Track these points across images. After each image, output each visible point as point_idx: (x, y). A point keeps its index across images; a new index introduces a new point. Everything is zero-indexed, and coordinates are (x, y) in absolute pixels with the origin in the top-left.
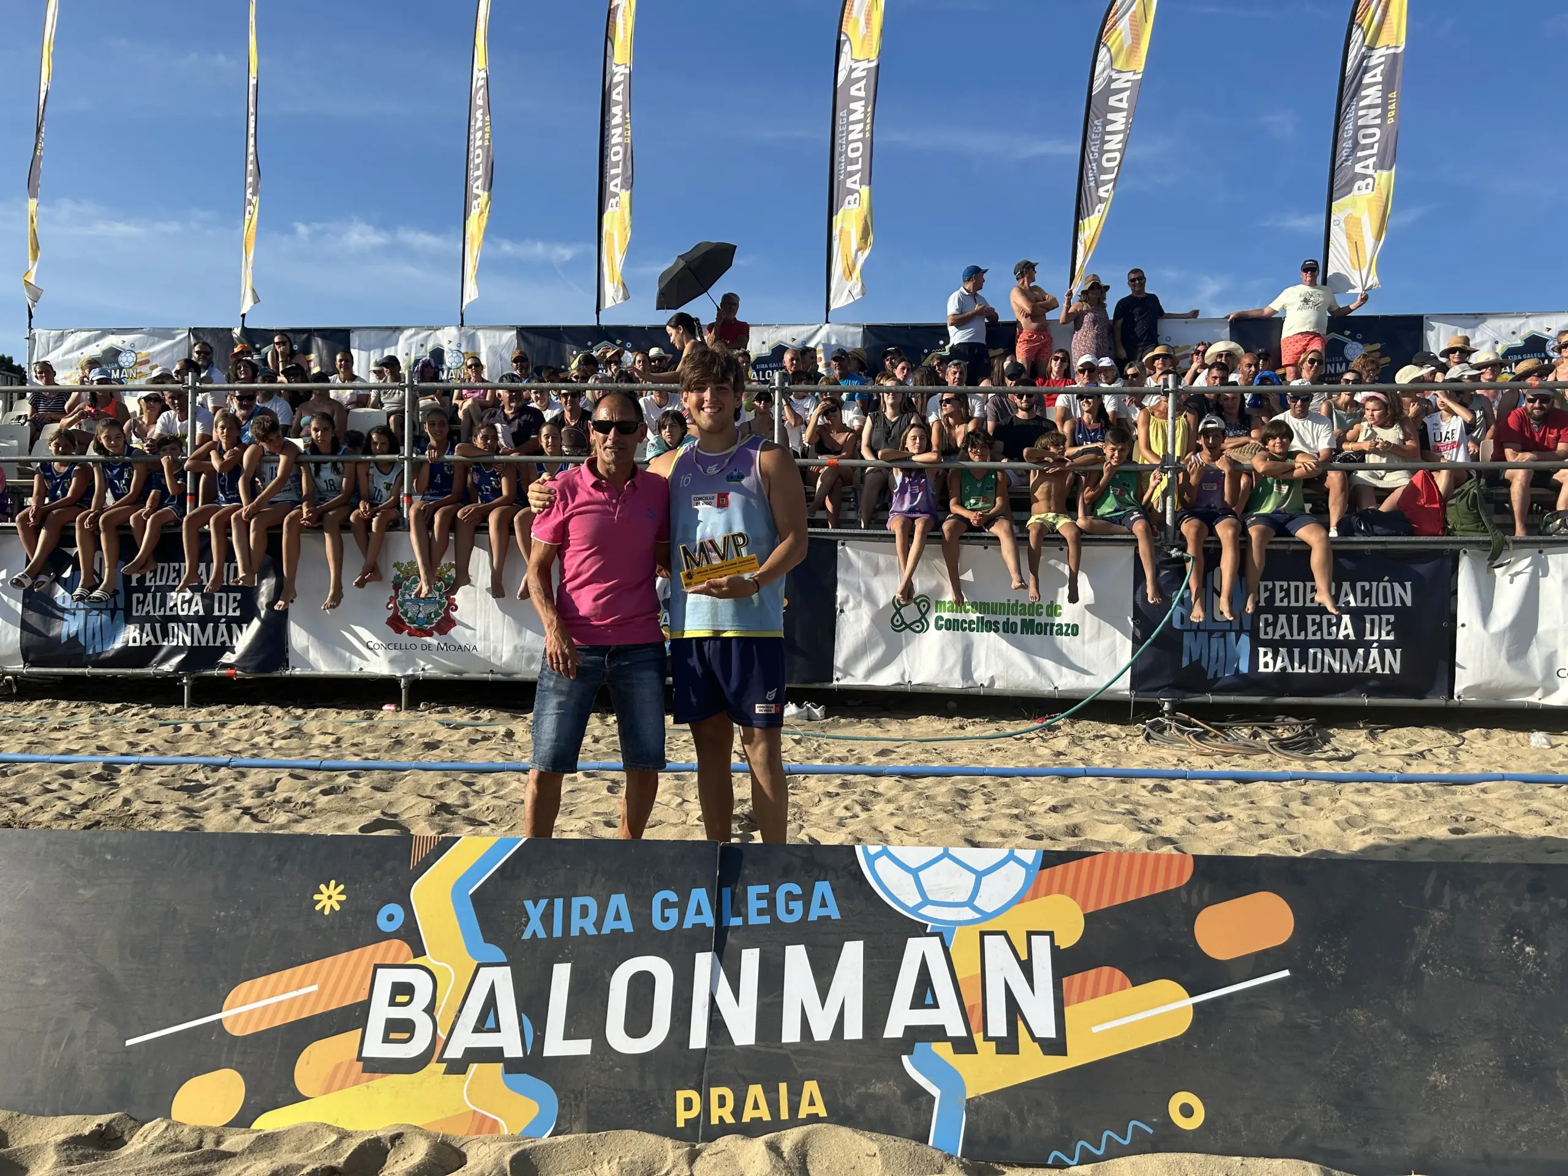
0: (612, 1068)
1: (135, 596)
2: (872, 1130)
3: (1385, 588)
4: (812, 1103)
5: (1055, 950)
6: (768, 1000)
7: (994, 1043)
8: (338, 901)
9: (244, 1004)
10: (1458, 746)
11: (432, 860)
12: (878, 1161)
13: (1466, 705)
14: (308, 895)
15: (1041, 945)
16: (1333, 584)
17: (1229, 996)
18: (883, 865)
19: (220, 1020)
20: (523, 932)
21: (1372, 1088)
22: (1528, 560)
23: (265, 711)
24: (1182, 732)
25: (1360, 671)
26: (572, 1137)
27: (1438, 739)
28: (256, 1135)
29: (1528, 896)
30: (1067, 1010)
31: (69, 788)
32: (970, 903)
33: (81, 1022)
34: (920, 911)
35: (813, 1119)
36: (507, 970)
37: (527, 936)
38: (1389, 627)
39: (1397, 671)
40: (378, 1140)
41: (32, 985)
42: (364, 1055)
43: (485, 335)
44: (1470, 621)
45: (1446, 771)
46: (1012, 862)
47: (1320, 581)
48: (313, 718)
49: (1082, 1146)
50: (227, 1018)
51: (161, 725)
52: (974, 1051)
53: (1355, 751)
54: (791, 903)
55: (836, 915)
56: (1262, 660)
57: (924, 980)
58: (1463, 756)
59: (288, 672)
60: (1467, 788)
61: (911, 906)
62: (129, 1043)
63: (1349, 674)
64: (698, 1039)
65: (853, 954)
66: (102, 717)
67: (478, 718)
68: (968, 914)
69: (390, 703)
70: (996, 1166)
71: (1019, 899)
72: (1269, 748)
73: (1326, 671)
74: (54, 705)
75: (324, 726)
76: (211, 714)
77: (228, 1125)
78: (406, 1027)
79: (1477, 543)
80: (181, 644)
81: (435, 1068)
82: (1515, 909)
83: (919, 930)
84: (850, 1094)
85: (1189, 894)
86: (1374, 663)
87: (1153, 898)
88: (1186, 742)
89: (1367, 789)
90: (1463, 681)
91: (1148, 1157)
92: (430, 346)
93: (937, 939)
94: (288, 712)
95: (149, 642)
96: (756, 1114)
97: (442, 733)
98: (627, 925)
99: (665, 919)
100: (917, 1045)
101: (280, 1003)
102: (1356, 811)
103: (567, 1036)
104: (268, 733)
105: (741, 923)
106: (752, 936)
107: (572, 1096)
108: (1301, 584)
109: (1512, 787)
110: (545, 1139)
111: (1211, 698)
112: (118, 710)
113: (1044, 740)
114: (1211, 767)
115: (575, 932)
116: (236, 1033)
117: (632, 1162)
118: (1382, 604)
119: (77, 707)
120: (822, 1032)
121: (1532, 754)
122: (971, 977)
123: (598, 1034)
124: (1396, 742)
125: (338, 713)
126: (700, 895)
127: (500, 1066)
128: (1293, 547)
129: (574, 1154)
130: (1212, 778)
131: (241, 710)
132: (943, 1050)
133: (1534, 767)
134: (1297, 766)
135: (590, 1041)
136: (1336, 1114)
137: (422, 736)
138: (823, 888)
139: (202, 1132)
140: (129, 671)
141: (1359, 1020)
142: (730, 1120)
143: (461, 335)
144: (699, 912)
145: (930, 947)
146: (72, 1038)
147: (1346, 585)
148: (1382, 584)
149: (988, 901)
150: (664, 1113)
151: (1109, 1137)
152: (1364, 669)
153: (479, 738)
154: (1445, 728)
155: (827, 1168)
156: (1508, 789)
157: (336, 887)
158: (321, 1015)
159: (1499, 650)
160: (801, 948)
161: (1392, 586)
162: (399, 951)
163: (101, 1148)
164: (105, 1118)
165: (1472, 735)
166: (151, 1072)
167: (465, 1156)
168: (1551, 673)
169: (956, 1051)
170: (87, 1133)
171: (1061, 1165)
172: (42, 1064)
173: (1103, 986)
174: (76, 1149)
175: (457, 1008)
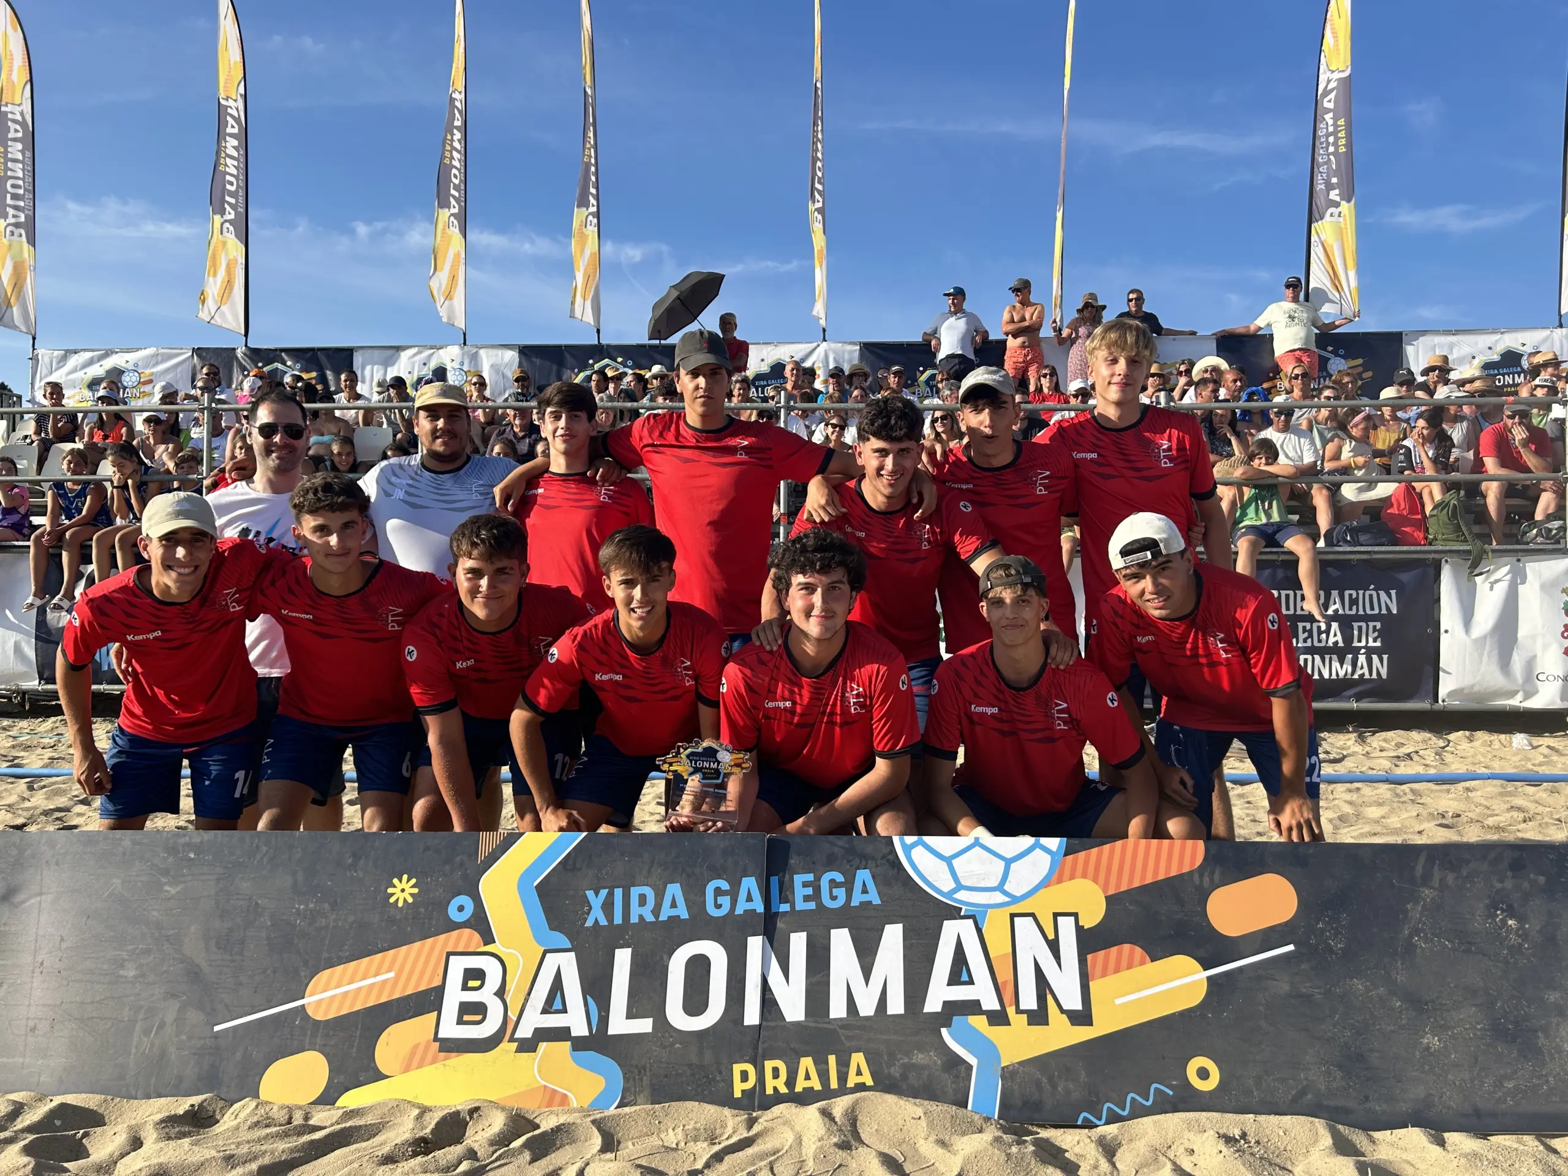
2: (915, 1098)
3: (1371, 596)
4: (859, 1073)
5: (1079, 929)
6: (814, 980)
7: (1025, 1016)
8: (411, 895)
9: (325, 991)
10: (1443, 748)
11: (499, 854)
12: (923, 1123)
13: (1450, 708)
14: (383, 889)
15: (1067, 927)
16: (1322, 593)
17: (1240, 969)
18: (918, 853)
19: (303, 1006)
20: (586, 919)
21: (1371, 1050)
22: (1506, 569)
25: (1349, 676)
26: (638, 1108)
27: (1424, 741)
28: (341, 1112)
29: (1509, 874)
30: (1093, 985)
32: (1000, 888)
33: (171, 1011)
34: (956, 896)
35: (861, 1087)
36: (573, 954)
37: (589, 923)
38: (1376, 634)
39: (1384, 676)
40: (458, 1113)
41: (121, 976)
42: (440, 1036)
43: (487, 354)
44: (1453, 628)
45: (1432, 771)
46: (1038, 850)
47: (1308, 589)
49: (1109, 1108)
50: (309, 1004)
52: (1007, 1023)
53: (1345, 753)
54: (834, 890)
55: (876, 901)
57: (960, 958)
58: (1448, 758)
60: (1452, 787)
61: (946, 889)
62: (217, 1028)
63: (1338, 680)
64: (752, 1016)
65: (893, 936)
68: (999, 898)
70: (1030, 1127)
71: (1045, 883)
77: (314, 1103)
78: (480, 1009)
79: (1458, 551)
81: (507, 1047)
82: (1498, 885)
83: (954, 913)
84: (895, 1065)
85: (1201, 876)
86: (1363, 670)
87: (1168, 881)
89: (1358, 789)
90: (1446, 686)
91: (1170, 1115)
92: (433, 365)
93: (970, 922)
96: (808, 1084)
98: (683, 912)
99: (718, 906)
100: (955, 1018)
101: (359, 989)
102: (1348, 809)
103: (630, 1016)
105: (788, 909)
106: (800, 921)
107: (636, 1071)
108: (1291, 593)
109: (1495, 786)
110: (612, 1110)
116: (318, 1018)
117: (695, 1129)
118: (1369, 612)
120: (867, 1008)
121: (1514, 755)
122: (1005, 955)
123: (659, 1013)
124: (1384, 745)
126: (750, 883)
127: (567, 1045)
128: (1282, 557)
129: (640, 1123)
132: (979, 1022)
135: (651, 1020)
136: (1339, 1074)
138: (863, 875)
139: (290, 1110)
141: (1359, 990)
142: (783, 1090)
143: (463, 354)
144: (749, 899)
145: (964, 929)
146: (162, 1026)
147: (1335, 593)
148: (1368, 593)
149: (1018, 884)
150: (722, 1084)
151: (1133, 1100)
152: (1353, 673)
154: (1431, 731)
155: (877, 1131)
156: (1492, 787)
157: (408, 881)
158: (397, 1000)
159: (1481, 655)
160: (845, 932)
161: (1378, 595)
162: (470, 940)
163: (195, 1126)
164: (196, 1100)
165: (1457, 737)
166: (239, 1055)
167: (538, 1127)
168: (1531, 677)
169: (992, 1023)
170: (181, 1113)
171: (1089, 1125)
172: (134, 1051)
173: (1124, 962)
174: (173, 1127)
175: (526, 992)
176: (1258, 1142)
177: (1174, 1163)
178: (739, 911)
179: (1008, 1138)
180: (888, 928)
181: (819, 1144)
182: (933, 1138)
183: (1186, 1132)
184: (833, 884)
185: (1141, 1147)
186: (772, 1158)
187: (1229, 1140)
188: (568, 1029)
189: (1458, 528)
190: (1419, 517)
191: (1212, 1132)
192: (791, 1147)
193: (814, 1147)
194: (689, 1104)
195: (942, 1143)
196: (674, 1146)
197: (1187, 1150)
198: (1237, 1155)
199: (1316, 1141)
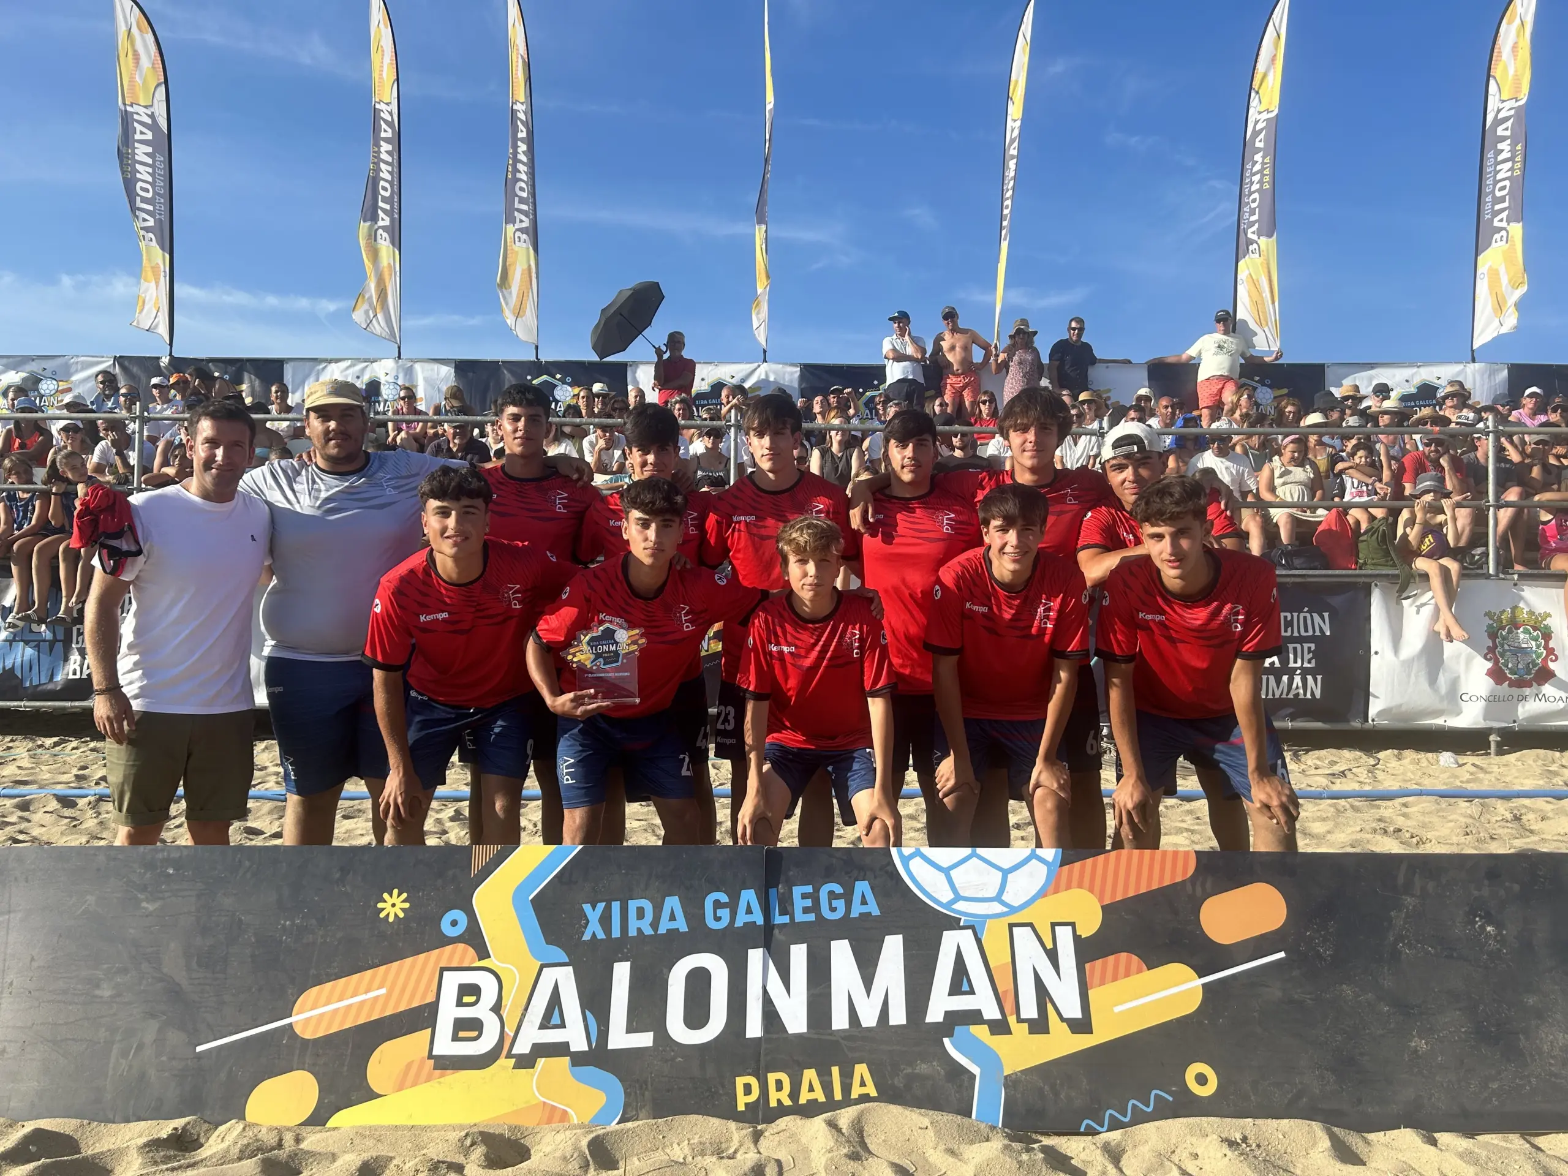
0: (673, 1059)
2: (920, 1108)
3: (1305, 618)
4: (863, 1084)
5: (1077, 939)
6: (816, 991)
7: (1026, 1025)
8: (403, 909)
9: (314, 1008)
10: (1374, 766)
11: (493, 868)
12: (931, 1132)
13: (1379, 727)
14: (372, 904)
15: (1065, 935)
17: (1233, 976)
18: (916, 864)
19: (290, 1025)
20: (583, 933)
21: (1362, 1054)
25: (1284, 696)
26: (640, 1122)
27: (1355, 760)
29: (1486, 882)
30: (1089, 992)
31: (29, 821)
32: (998, 898)
33: (150, 1032)
34: (953, 907)
35: (865, 1098)
36: (570, 968)
37: (587, 937)
38: (1311, 655)
39: (1318, 696)
41: (97, 997)
42: (434, 1053)
43: (423, 369)
44: (1382, 649)
45: (1367, 788)
46: (1034, 861)
49: (1110, 1115)
50: (297, 1022)
52: (1010, 1033)
54: (833, 902)
55: (876, 912)
57: (960, 969)
58: (1380, 775)
60: (1389, 803)
61: (944, 900)
62: (199, 1049)
63: (1274, 699)
64: (754, 1028)
65: (893, 947)
66: (40, 751)
68: (997, 908)
70: (1034, 1136)
71: (1042, 893)
77: (304, 1124)
78: (475, 1025)
79: (1387, 575)
81: (504, 1064)
82: (1476, 893)
83: (953, 924)
84: (898, 1075)
85: (1194, 886)
86: (1298, 690)
87: (1161, 891)
90: (1377, 704)
91: (1170, 1121)
92: (366, 378)
93: (970, 931)
96: (812, 1096)
98: (681, 925)
99: (717, 919)
100: (956, 1028)
101: (350, 1006)
103: (629, 1030)
105: (788, 921)
106: (800, 933)
107: (637, 1085)
109: (1429, 802)
110: (614, 1126)
112: (56, 744)
116: (307, 1036)
117: (701, 1143)
118: (1303, 633)
119: (12, 741)
120: (869, 1019)
121: (1441, 773)
122: (1007, 964)
123: (659, 1027)
124: (1319, 763)
126: (749, 896)
127: (566, 1061)
129: (644, 1138)
132: (980, 1032)
133: (1445, 784)
135: (651, 1034)
136: (1332, 1078)
138: (862, 887)
139: (280, 1131)
140: (68, 704)
141: (1348, 995)
142: (787, 1102)
143: (398, 368)
144: (749, 911)
145: (965, 939)
146: (140, 1047)
148: (1302, 615)
149: (1016, 894)
150: (725, 1098)
151: (1134, 1105)
152: (1287, 694)
154: (1361, 749)
155: (884, 1141)
156: (1426, 804)
157: (399, 895)
158: (390, 1017)
159: (1409, 676)
160: (845, 943)
161: (1312, 616)
162: (465, 952)
163: (182, 1150)
164: (179, 1123)
165: (1387, 756)
166: (223, 1076)
168: (1454, 698)
169: (993, 1033)
170: (165, 1137)
171: (1091, 1132)
172: (111, 1072)
173: (1122, 970)
174: (159, 1151)
175: (523, 1007)
176: (1259, 1146)
177: (1180, 1168)
178: (739, 923)
179: (1017, 1146)
180: (889, 939)
181: (830, 1155)
182: (942, 1147)
183: (1189, 1136)
184: (832, 895)
185: (1145, 1151)
187: (1232, 1144)
188: (567, 1044)
189: (1386, 553)
191: (1215, 1137)
193: (823, 1160)
194: (693, 1118)
195: (951, 1152)
196: (681, 1160)
197: (1191, 1154)
198: (1242, 1158)
199: (1315, 1144)
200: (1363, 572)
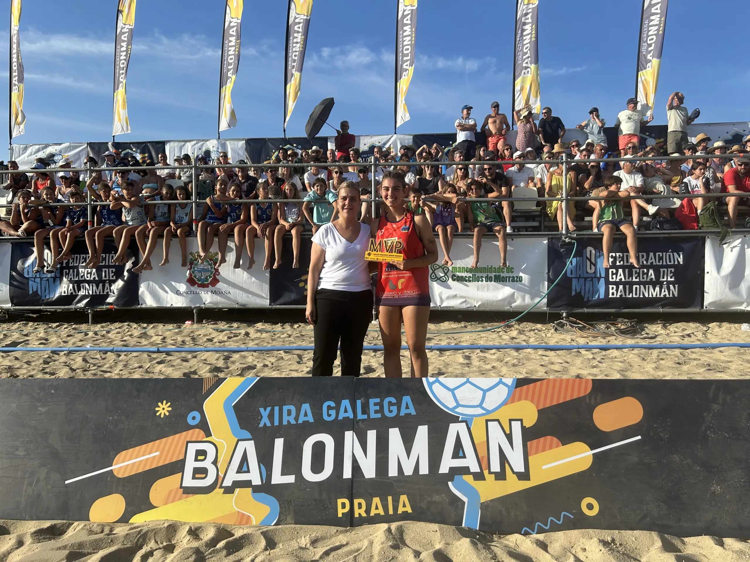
0: (305, 489)
1: (65, 271)
3: (670, 255)
4: (404, 506)
5: (523, 428)
6: (381, 455)
7: (493, 475)
8: (168, 411)
9: (123, 462)
10: (706, 331)
11: (213, 390)
12: (438, 534)
13: (709, 311)
14: (153, 408)
15: (516, 427)
17: (610, 450)
19: (112, 470)
20: (259, 423)
21: (683, 494)
22: (740, 239)
23: (128, 325)
24: (573, 327)
25: (658, 296)
26: (287, 526)
27: (697, 328)
28: (130, 527)
30: (530, 458)
33: (42, 473)
35: (405, 516)
36: (253, 442)
37: (261, 425)
38: (672, 274)
39: (676, 295)
41: (17, 455)
42: (183, 486)
43: (230, 143)
44: (711, 271)
45: (702, 343)
47: (631, 252)
48: (152, 328)
49: (538, 525)
50: (115, 469)
51: (78, 333)
52: (484, 479)
53: (656, 334)
54: (391, 407)
55: (414, 413)
56: (611, 291)
57: (458, 445)
58: (709, 336)
59: (139, 306)
60: (713, 350)
62: (67, 482)
63: (653, 298)
64: (347, 474)
65: (423, 432)
66: (50, 329)
67: (232, 327)
68: (480, 411)
69: (189, 320)
71: (505, 403)
72: (615, 334)
73: (641, 296)
74: (26, 325)
75: (157, 332)
76: (102, 327)
77: (117, 522)
78: (203, 471)
79: (714, 232)
80: (87, 294)
81: (218, 491)
83: (455, 419)
84: (423, 501)
85: (590, 399)
86: (665, 293)
87: (572, 401)
88: (574, 331)
89: (664, 352)
90: (708, 299)
91: (572, 530)
92: (204, 149)
93: (464, 424)
94: (140, 325)
95: (72, 293)
96: (377, 512)
97: (214, 334)
98: (310, 419)
100: (455, 476)
101: (140, 461)
103: (283, 474)
104: (131, 335)
105: (366, 418)
106: (373, 424)
107: (286, 503)
109: (734, 350)
110: (272, 526)
111: (586, 310)
112: (57, 326)
113: (506, 332)
114: (588, 343)
115: (285, 423)
116: (120, 476)
118: (668, 263)
119: (37, 325)
120: (408, 471)
121: (742, 334)
122: (483, 442)
123: (298, 473)
124: (676, 330)
125: (164, 326)
126: (346, 403)
127: (250, 490)
129: (287, 534)
130: (589, 348)
131: (117, 325)
132: (469, 479)
133: (743, 340)
134: (630, 342)
135: (294, 476)
136: (665, 507)
137: (205, 336)
138: (407, 399)
139: (103, 525)
140: (63, 307)
141: (676, 460)
142: (364, 515)
143: (218, 144)
144: (346, 411)
145: (461, 428)
146: (38, 481)
147: (651, 254)
148: (668, 254)
150: (331, 510)
151: (552, 520)
152: (660, 295)
153: (232, 336)
154: (699, 323)
155: (413, 538)
156: (733, 351)
157: (166, 404)
158: (161, 466)
159: (726, 285)
160: (397, 430)
161: (673, 255)
162: (199, 433)
163: (52, 535)
165: (713, 326)
166: (78, 496)
167: (233, 535)
169: (475, 479)
170: (46, 528)
171: (528, 534)
172: (24, 494)
173: (548, 446)
174: (41, 536)
175: (228, 462)
176: (621, 545)
177: (575, 557)
178: (340, 418)
180: (420, 428)
181: (382, 546)
182: (443, 542)
183: (581, 539)
185: (558, 546)
186: (356, 554)
187: (605, 543)
188: (250, 481)
189: (714, 220)
190: (694, 215)
191: (596, 539)
192: (367, 547)
193: (379, 548)
195: (449, 544)
196: (304, 546)
197: (582, 549)
198: (610, 552)
199: (653, 544)
200: (701, 231)
